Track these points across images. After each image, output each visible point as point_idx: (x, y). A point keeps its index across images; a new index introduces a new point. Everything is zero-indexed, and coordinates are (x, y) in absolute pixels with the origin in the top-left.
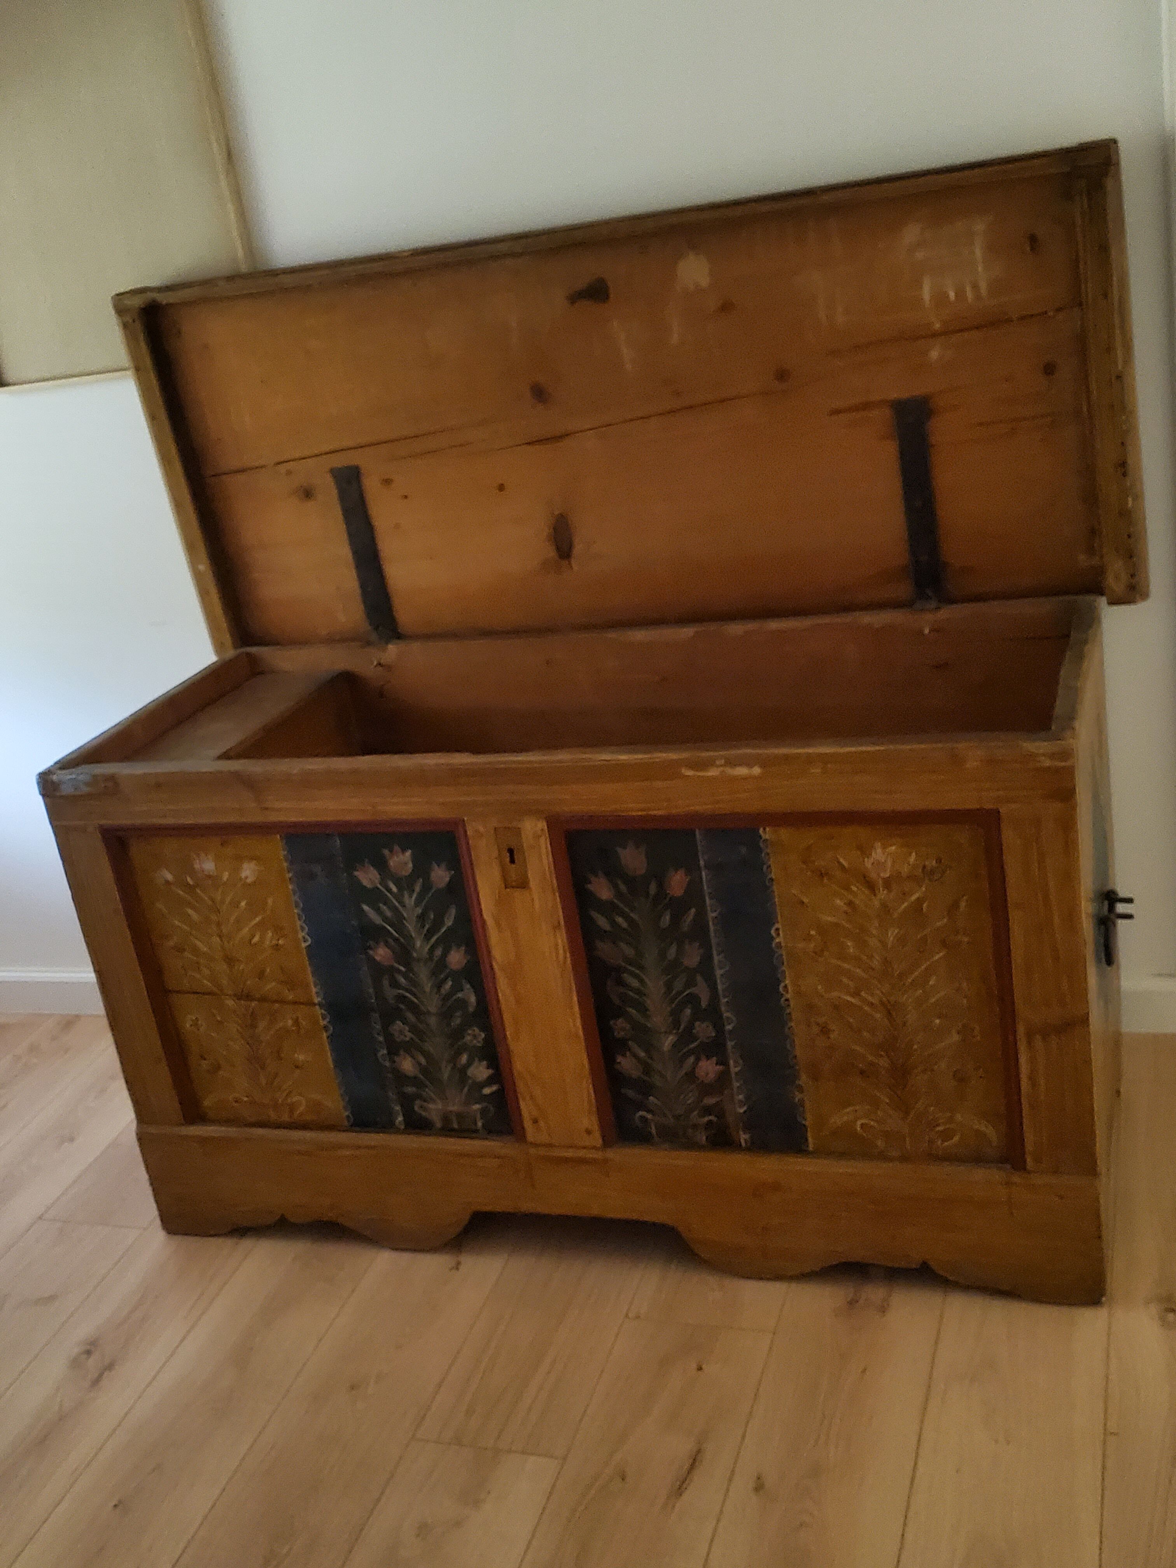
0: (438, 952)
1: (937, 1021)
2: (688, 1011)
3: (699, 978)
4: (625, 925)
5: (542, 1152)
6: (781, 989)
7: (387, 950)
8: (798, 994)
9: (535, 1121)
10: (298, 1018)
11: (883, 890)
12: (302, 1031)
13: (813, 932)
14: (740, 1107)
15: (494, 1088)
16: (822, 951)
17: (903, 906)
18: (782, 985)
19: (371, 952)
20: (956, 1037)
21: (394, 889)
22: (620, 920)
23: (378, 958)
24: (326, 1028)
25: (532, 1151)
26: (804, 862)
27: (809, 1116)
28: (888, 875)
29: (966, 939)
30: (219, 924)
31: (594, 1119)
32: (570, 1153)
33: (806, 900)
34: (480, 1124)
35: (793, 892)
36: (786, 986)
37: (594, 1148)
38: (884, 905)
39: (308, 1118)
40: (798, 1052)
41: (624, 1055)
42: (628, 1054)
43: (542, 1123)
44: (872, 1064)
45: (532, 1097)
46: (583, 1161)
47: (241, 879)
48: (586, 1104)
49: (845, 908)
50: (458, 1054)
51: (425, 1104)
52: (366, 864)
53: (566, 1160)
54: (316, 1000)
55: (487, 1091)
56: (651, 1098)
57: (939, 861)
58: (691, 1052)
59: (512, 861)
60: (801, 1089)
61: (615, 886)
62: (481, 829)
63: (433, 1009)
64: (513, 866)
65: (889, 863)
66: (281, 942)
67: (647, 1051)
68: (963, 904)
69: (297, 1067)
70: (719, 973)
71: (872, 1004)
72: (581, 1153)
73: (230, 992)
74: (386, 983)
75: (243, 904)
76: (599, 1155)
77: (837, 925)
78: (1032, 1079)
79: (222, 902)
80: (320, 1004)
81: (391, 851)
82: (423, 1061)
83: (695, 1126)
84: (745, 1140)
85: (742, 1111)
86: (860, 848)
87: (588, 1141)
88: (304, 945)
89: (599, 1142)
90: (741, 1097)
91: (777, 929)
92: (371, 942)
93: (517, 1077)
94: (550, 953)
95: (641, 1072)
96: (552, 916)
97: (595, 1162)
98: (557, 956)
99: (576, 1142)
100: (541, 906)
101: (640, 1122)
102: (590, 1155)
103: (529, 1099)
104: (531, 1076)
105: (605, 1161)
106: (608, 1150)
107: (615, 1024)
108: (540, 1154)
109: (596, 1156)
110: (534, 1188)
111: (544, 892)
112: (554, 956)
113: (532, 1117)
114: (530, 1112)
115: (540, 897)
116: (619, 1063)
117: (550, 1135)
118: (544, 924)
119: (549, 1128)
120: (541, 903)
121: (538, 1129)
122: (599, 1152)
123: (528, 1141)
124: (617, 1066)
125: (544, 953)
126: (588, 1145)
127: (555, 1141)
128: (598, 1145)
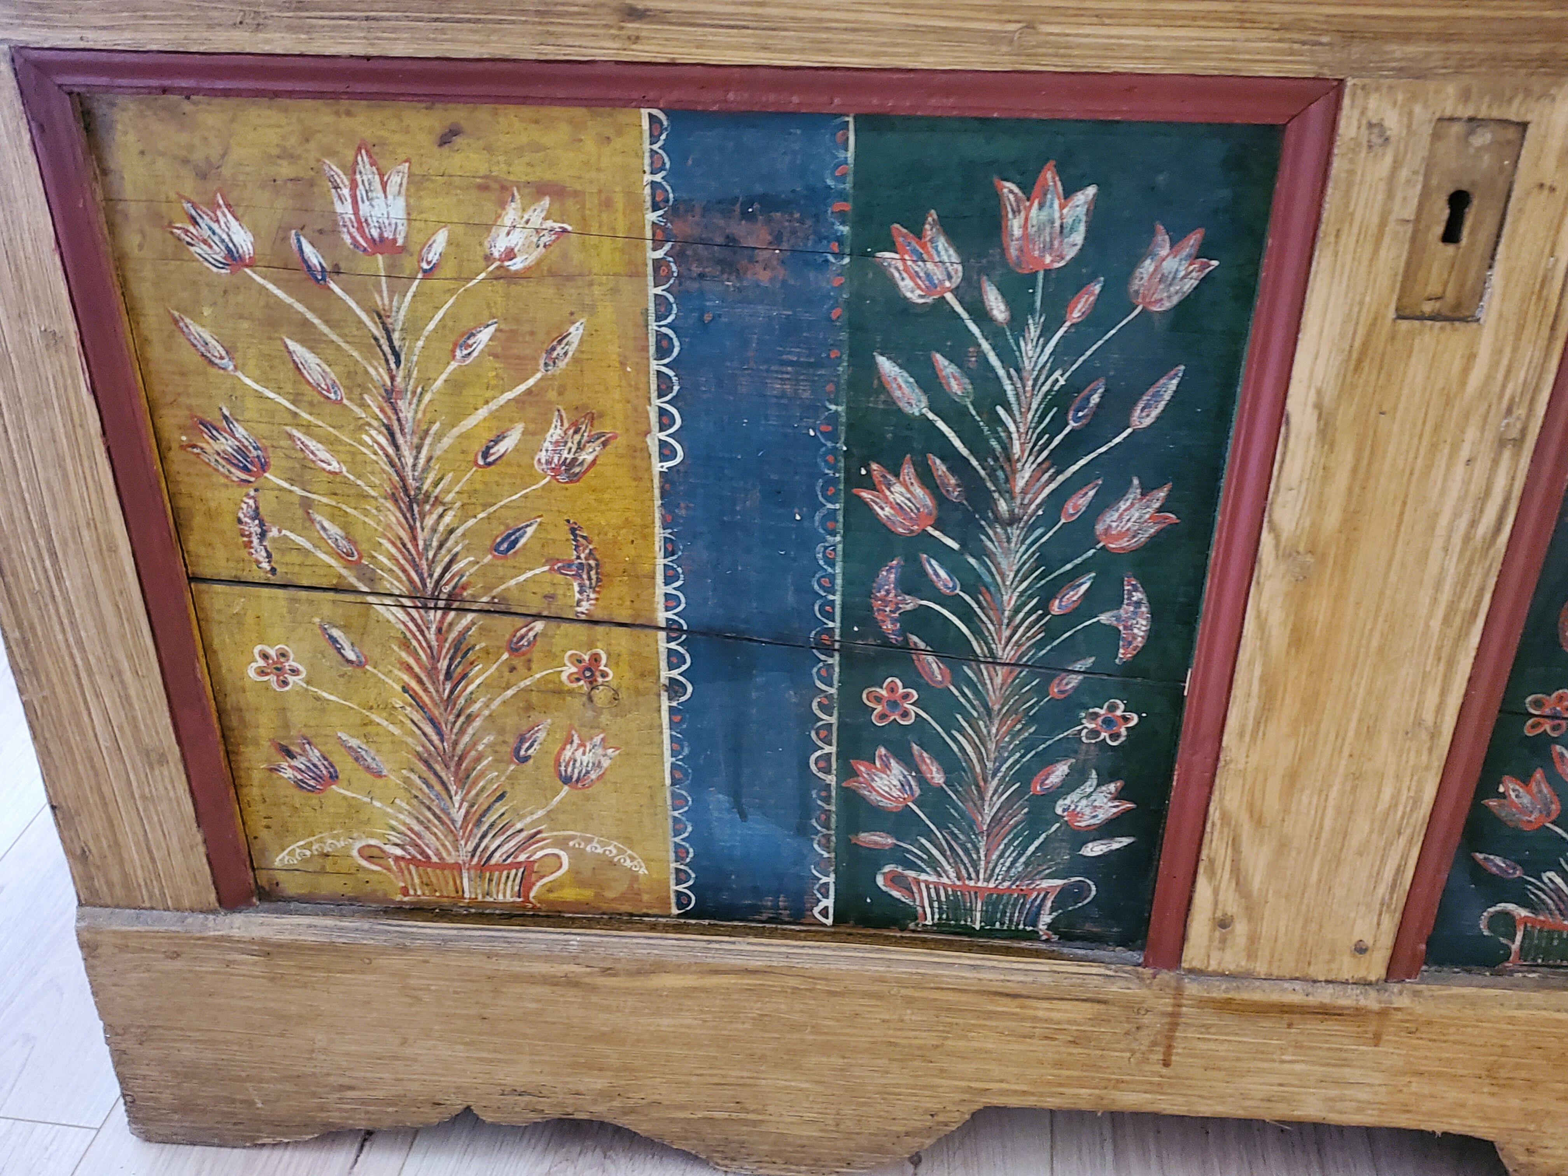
0: (1081, 501)
5: (1220, 991)
7: (919, 491)
9: (1223, 923)
10: (596, 658)
12: (601, 695)
15: (1120, 843)
19: (866, 495)
21: (998, 309)
23: (885, 513)
24: (674, 688)
25: (1192, 988)
30: (390, 396)
31: (1389, 925)
32: (1294, 995)
34: (1046, 918)
37: (1362, 983)
39: (569, 894)
41: (1525, 779)
42: (1538, 775)
43: (1241, 928)
45: (1236, 874)
46: (1325, 1012)
47: (488, 258)
48: (1382, 890)
50: (1047, 759)
51: (911, 874)
52: (929, 231)
53: (1285, 1010)
54: (662, 617)
55: (1094, 849)
56: (1548, 874)
59: (1451, 235)
62: (1393, 121)
63: (1007, 654)
64: (1450, 249)
66: (587, 456)
69: (567, 780)
72: (1325, 996)
73: (398, 587)
74: (888, 577)
75: (484, 336)
76: (1371, 1001)
79: (413, 328)
80: (671, 628)
81: (1027, 188)
82: (937, 777)
87: (1347, 967)
88: (658, 467)
89: (1378, 971)
92: (874, 466)
93: (1218, 823)
94: (1456, 515)
95: (1553, 817)
96: (1509, 411)
97: (1358, 1014)
98: (1473, 524)
99: (1317, 971)
100: (1489, 378)
101: (1489, 928)
102: (1348, 999)
103: (1227, 875)
104: (1258, 821)
105: (1384, 1014)
106: (1396, 988)
107: (1538, 704)
108: (1214, 995)
109: (1363, 1002)
110: (1166, 1064)
111: (1518, 338)
112: (1463, 523)
113: (1219, 914)
114: (1216, 903)
115: (1498, 352)
116: (1503, 796)
117: (1252, 954)
118: (1471, 433)
119: (1253, 939)
120: (1494, 365)
121: (1223, 941)
122: (1373, 993)
123: (1185, 965)
124: (1492, 803)
125: (1435, 516)
126: (1346, 975)
127: (1261, 968)
128: (1373, 978)
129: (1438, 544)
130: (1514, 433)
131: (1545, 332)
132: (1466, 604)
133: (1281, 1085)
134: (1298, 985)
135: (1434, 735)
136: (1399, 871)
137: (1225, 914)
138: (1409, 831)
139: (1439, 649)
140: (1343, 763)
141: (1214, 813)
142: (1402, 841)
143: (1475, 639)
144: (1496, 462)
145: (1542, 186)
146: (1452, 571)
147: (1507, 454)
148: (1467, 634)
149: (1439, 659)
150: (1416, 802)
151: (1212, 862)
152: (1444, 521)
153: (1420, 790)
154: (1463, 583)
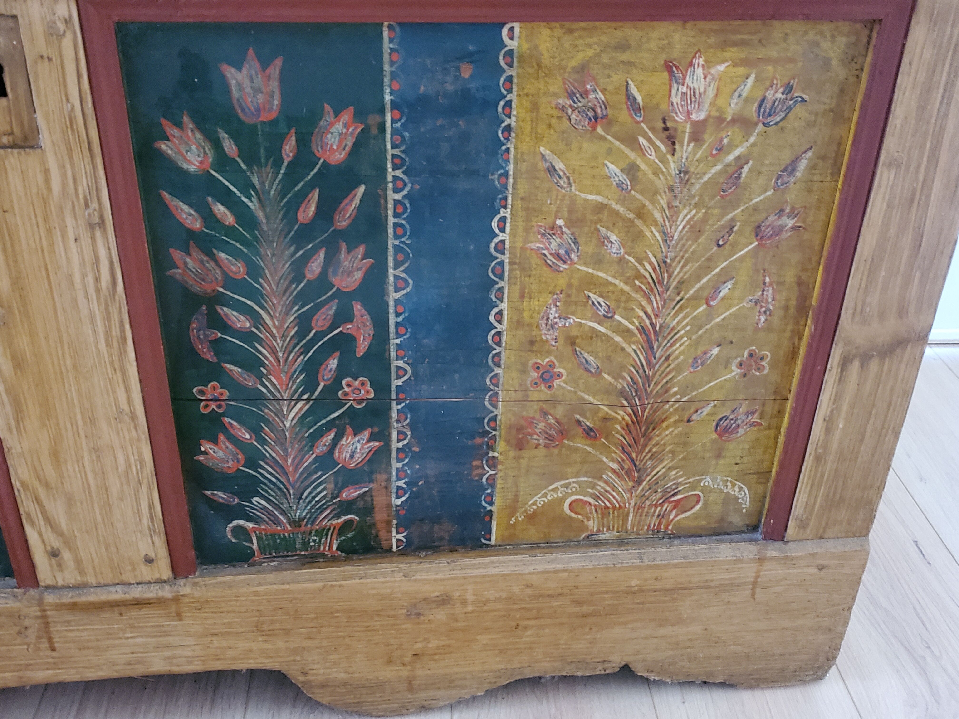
1: (716, 351)
2: (333, 363)
3: (358, 307)
4: (229, 219)
5: (67, 598)
6: (492, 318)
8: (519, 324)
9: (54, 554)
11: (688, 145)
13: (560, 222)
14: (398, 497)
16: (567, 253)
17: (713, 171)
18: (495, 311)
20: (735, 371)
22: (220, 209)
25: (50, 598)
26: (571, 95)
27: (498, 500)
28: (702, 116)
29: (791, 223)
31: (160, 542)
32: (117, 595)
33: (559, 166)
35: (542, 149)
36: (500, 313)
37: (160, 582)
38: (683, 172)
40: (500, 411)
41: (215, 441)
42: (222, 438)
43: (66, 555)
44: (606, 419)
45: (48, 520)
46: (139, 603)
48: (145, 521)
49: (623, 177)
53: (113, 605)
56: (255, 499)
57: (788, 89)
58: (330, 425)
60: (493, 463)
61: (217, 145)
64: (4, 101)
65: (711, 93)
67: (256, 431)
68: (803, 165)
70: (393, 296)
71: (626, 333)
72: (137, 593)
76: (166, 592)
77: (600, 208)
78: (829, 422)
83: (322, 532)
84: (398, 540)
85: (399, 502)
86: (669, 67)
87: (146, 573)
89: (166, 573)
90: (401, 483)
91: (503, 220)
93: (21, 489)
94: (84, 276)
95: (242, 463)
96: (87, 206)
97: (159, 602)
98: (97, 280)
99: (128, 577)
100: (64, 185)
101: (234, 536)
102: (151, 593)
103: (42, 523)
104: (47, 485)
105: (176, 599)
106: (182, 582)
107: (202, 392)
108: (64, 601)
109: (160, 594)
110: (53, 650)
111: (71, 157)
112: (90, 279)
113: (49, 548)
114: (43, 542)
115: (62, 167)
116: (205, 453)
117: (82, 572)
118: (69, 221)
119: (78, 562)
120: (64, 175)
121: (59, 565)
122: (167, 587)
123: (42, 584)
124: (201, 458)
125: (70, 277)
126: (147, 578)
127: (91, 580)
128: (165, 578)
129: (80, 296)
130: (96, 220)
131: (87, 153)
132: (115, 332)
133: (132, 653)
134: (119, 588)
135: (133, 417)
136: (151, 507)
137: (52, 548)
138: (145, 481)
139: (112, 363)
140: (84, 442)
141: (16, 484)
142: (144, 488)
143: (132, 355)
144: (93, 238)
145: (42, 57)
146: (97, 312)
147: (98, 233)
148: (125, 352)
149: (115, 370)
150: (142, 462)
151: (28, 515)
152: (77, 278)
153: (140, 454)
154: (108, 318)
